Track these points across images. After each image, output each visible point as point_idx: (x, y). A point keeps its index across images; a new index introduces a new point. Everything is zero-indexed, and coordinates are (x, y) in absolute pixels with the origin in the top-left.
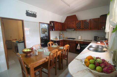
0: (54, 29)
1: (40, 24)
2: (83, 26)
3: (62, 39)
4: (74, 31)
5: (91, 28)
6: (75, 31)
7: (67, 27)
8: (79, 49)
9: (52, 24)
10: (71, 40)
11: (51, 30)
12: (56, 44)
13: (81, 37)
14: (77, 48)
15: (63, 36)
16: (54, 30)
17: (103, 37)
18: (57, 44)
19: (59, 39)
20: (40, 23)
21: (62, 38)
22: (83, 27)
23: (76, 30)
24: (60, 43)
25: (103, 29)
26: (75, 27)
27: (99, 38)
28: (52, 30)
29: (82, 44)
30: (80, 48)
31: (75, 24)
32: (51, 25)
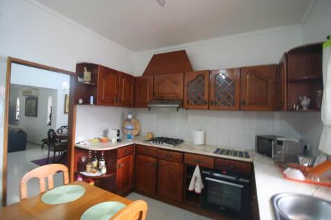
0: (92, 98)
1: (13, 64)
2: (212, 94)
3: (129, 142)
4: (178, 109)
5: (244, 103)
6: (181, 110)
7: (154, 94)
8: (198, 190)
9: (87, 74)
10: (165, 146)
11: (81, 101)
12: (98, 165)
13: (205, 135)
14: (191, 188)
15: (136, 129)
16: (95, 103)
17: (297, 141)
18: (103, 163)
19: (118, 141)
20: (12, 61)
21: (129, 137)
22: (212, 99)
23: (187, 109)
24: (119, 161)
25: (301, 107)
26: (181, 97)
27: (283, 147)
28: (86, 102)
29: (212, 167)
30: (202, 186)
31: (182, 84)
32: (80, 80)
